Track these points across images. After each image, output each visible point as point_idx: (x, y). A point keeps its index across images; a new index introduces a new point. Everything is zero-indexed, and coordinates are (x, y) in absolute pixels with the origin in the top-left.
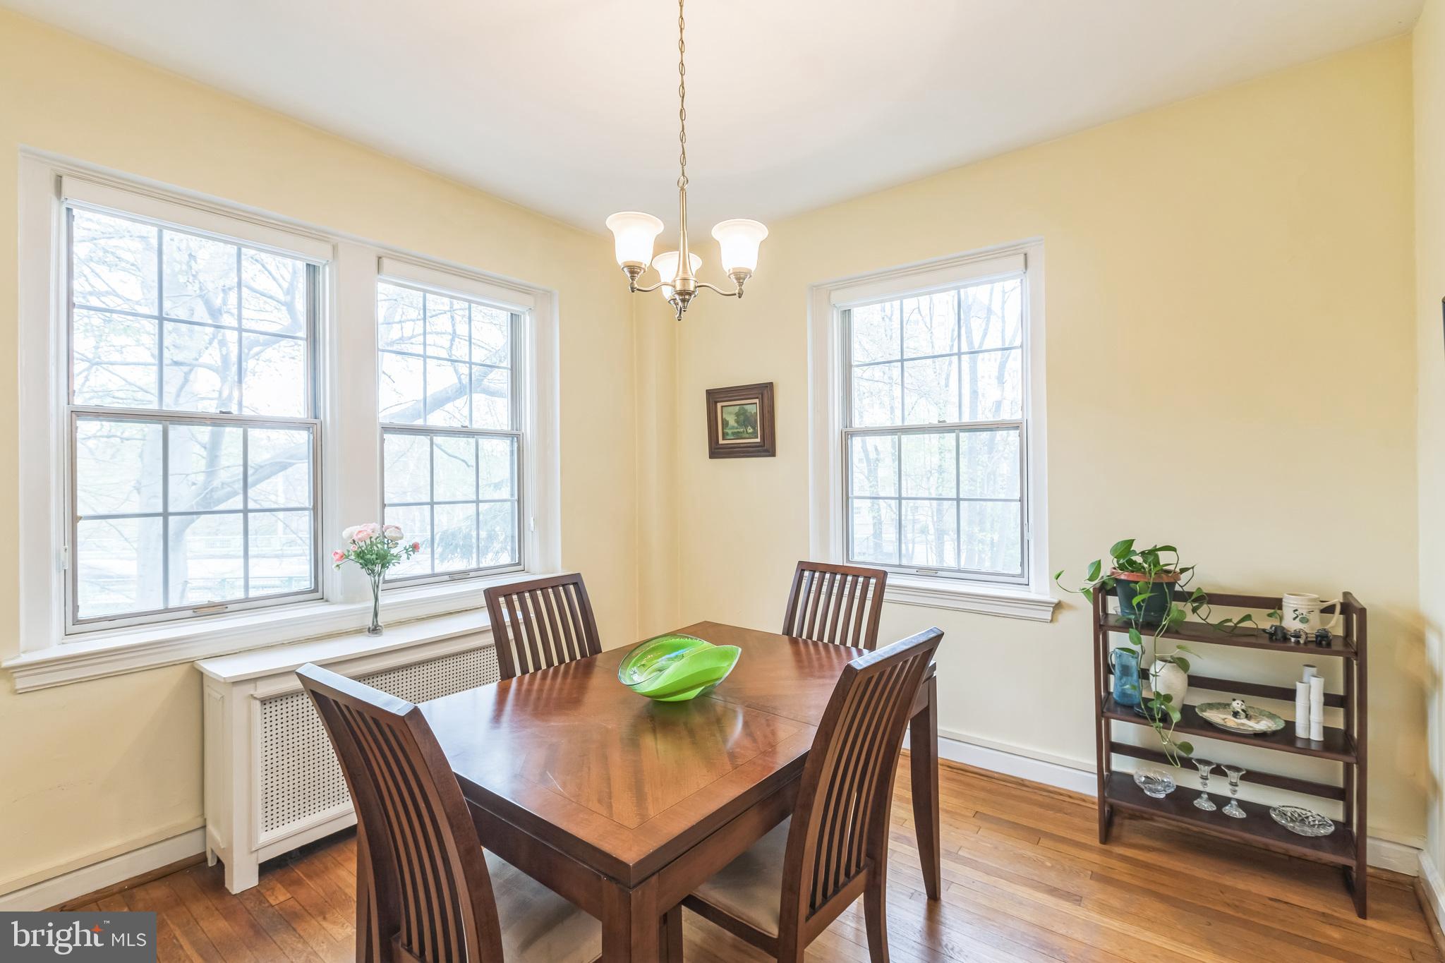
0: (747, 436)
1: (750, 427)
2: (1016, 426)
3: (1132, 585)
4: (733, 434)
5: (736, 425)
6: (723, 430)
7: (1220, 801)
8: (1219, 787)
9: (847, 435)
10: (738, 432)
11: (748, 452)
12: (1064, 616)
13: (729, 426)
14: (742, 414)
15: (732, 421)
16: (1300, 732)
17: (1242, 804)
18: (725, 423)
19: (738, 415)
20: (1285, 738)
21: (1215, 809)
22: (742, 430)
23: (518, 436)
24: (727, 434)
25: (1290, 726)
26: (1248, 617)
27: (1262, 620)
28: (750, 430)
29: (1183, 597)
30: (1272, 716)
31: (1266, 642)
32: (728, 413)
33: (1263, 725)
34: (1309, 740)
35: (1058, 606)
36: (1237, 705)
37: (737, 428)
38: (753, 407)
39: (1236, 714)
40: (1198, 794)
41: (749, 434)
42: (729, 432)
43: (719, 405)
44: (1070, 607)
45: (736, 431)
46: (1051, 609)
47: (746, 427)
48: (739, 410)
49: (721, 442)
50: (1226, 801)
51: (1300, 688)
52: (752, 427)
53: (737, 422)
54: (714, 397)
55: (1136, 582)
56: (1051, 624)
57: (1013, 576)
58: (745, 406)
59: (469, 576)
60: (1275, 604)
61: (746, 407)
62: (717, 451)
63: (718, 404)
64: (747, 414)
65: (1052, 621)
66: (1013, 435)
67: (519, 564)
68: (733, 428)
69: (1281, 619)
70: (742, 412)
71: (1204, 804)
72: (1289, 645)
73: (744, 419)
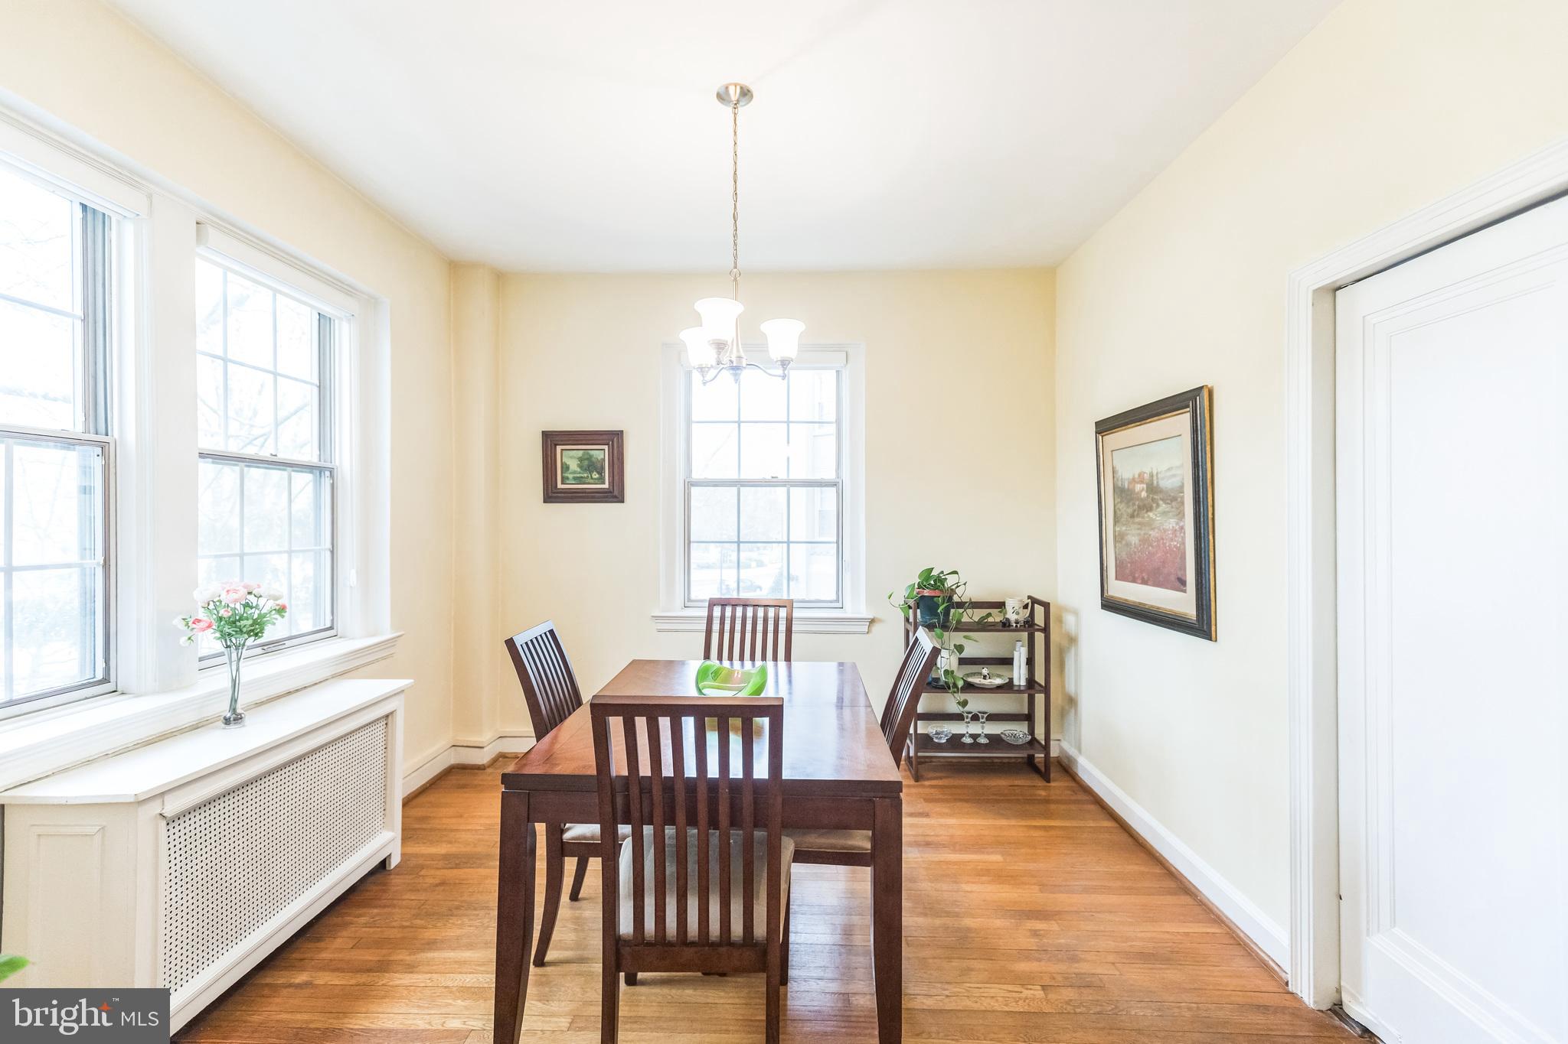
0: (592, 481)
1: (595, 473)
2: (835, 484)
3: (935, 599)
4: (575, 478)
5: (579, 470)
6: (562, 473)
7: (974, 736)
8: (975, 728)
9: (690, 484)
10: (582, 477)
11: (593, 497)
12: (876, 628)
13: (570, 471)
14: (587, 459)
15: (573, 465)
16: (1016, 682)
17: (987, 736)
18: (564, 466)
19: (581, 459)
20: (1008, 687)
21: (973, 741)
22: (585, 475)
23: (331, 470)
24: (568, 478)
25: (1011, 680)
26: (989, 615)
27: (996, 617)
28: (595, 475)
29: (960, 605)
30: (999, 676)
31: (1001, 628)
32: (570, 458)
33: (998, 681)
34: (1020, 685)
35: (872, 621)
36: (985, 671)
37: (580, 473)
38: (601, 453)
39: (985, 677)
40: (963, 735)
41: (595, 479)
42: (571, 476)
43: (559, 448)
44: (880, 621)
45: (578, 475)
46: (868, 623)
47: (591, 472)
48: (583, 455)
49: (560, 486)
50: (979, 735)
51: (1016, 655)
52: (598, 473)
53: (581, 467)
54: (552, 440)
55: (939, 597)
56: (867, 635)
57: (831, 602)
58: (590, 451)
59: (283, 647)
60: (1000, 605)
61: (592, 452)
62: (552, 495)
63: (557, 447)
64: (593, 459)
65: (868, 633)
66: (831, 492)
67: (331, 628)
68: (575, 472)
69: (1005, 613)
70: (586, 457)
71: (968, 740)
72: (1011, 628)
73: (590, 465)
